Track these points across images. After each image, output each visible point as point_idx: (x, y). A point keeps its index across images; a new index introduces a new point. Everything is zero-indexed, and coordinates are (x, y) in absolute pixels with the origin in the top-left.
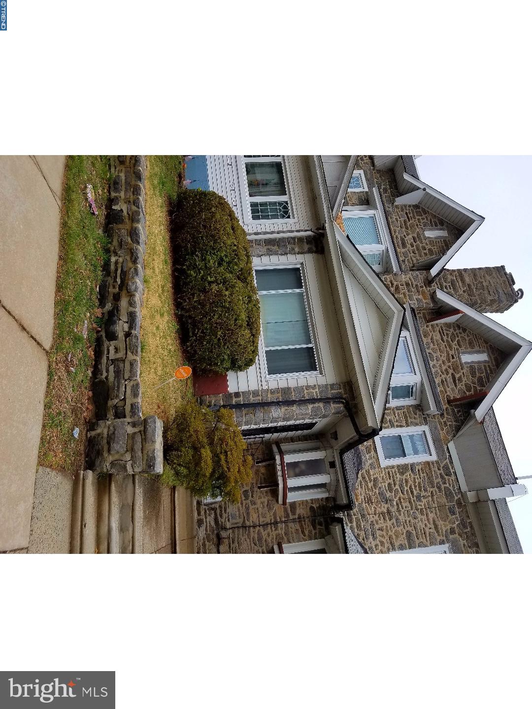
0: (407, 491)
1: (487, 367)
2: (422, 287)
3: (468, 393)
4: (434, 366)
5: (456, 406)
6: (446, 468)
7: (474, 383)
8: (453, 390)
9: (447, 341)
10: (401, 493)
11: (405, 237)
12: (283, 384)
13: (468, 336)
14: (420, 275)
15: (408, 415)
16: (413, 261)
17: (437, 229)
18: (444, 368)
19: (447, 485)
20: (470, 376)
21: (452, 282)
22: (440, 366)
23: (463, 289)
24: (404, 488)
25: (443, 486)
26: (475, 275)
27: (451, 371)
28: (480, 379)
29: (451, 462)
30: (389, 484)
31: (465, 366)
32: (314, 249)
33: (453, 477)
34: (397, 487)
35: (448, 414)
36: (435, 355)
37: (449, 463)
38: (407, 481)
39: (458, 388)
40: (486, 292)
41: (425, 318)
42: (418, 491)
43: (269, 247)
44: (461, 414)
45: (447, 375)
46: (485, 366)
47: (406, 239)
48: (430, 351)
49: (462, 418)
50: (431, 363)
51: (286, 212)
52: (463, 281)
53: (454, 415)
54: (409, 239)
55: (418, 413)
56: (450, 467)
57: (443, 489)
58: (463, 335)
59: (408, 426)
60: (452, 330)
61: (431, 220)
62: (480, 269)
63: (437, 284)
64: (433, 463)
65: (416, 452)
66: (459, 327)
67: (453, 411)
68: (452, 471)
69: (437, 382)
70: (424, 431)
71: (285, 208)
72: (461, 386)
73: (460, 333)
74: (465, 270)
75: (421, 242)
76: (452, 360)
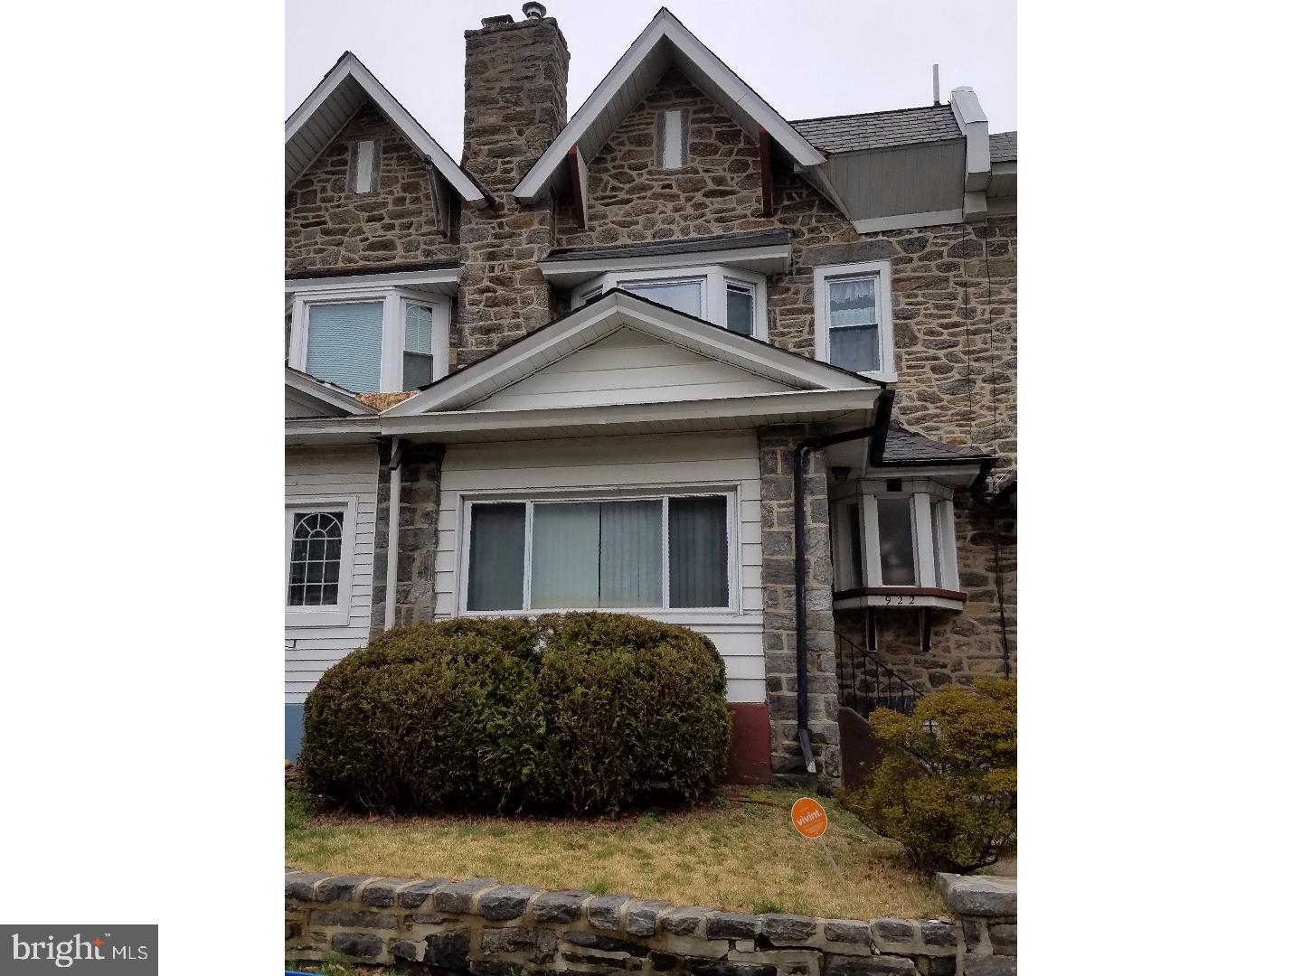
0: (951, 335)
1: (696, 116)
2: (501, 225)
3: (751, 171)
4: (685, 231)
5: (778, 200)
6: (909, 245)
7: (731, 152)
8: (740, 201)
9: (631, 191)
10: (954, 349)
11: (367, 239)
12: (754, 577)
13: (622, 144)
14: (470, 224)
15: (788, 307)
16: (429, 233)
17: (355, 161)
18: (689, 210)
19: (945, 249)
20: (714, 157)
21: (495, 154)
22: (685, 218)
23: (516, 135)
24: (944, 342)
25: (946, 259)
26: (483, 101)
27: (698, 197)
28: (722, 137)
29: (900, 232)
30: (934, 369)
31: (690, 164)
32: (432, 465)
33: (930, 235)
34: (941, 353)
35: (793, 221)
36: (659, 226)
37: (901, 238)
38: (931, 333)
39: (738, 189)
40: (526, 85)
41: (572, 231)
42: (953, 312)
43: (415, 571)
44: (797, 193)
45: (707, 207)
46: (694, 121)
47: (371, 239)
48: (649, 233)
49: (805, 193)
50: (677, 236)
51: (326, 520)
52: (494, 130)
53: (795, 207)
54: (373, 231)
55: (783, 284)
56: (907, 237)
57: (951, 259)
58: (619, 155)
59: (811, 311)
60: (605, 177)
61: (327, 173)
62: (468, 87)
63: (498, 190)
64: (895, 272)
65: (868, 302)
66: (599, 160)
67: (786, 209)
68: (916, 234)
69: (721, 232)
70: (826, 278)
71: (312, 520)
72: (734, 182)
73: (614, 160)
74: (468, 120)
75: (384, 204)
76: (675, 190)
